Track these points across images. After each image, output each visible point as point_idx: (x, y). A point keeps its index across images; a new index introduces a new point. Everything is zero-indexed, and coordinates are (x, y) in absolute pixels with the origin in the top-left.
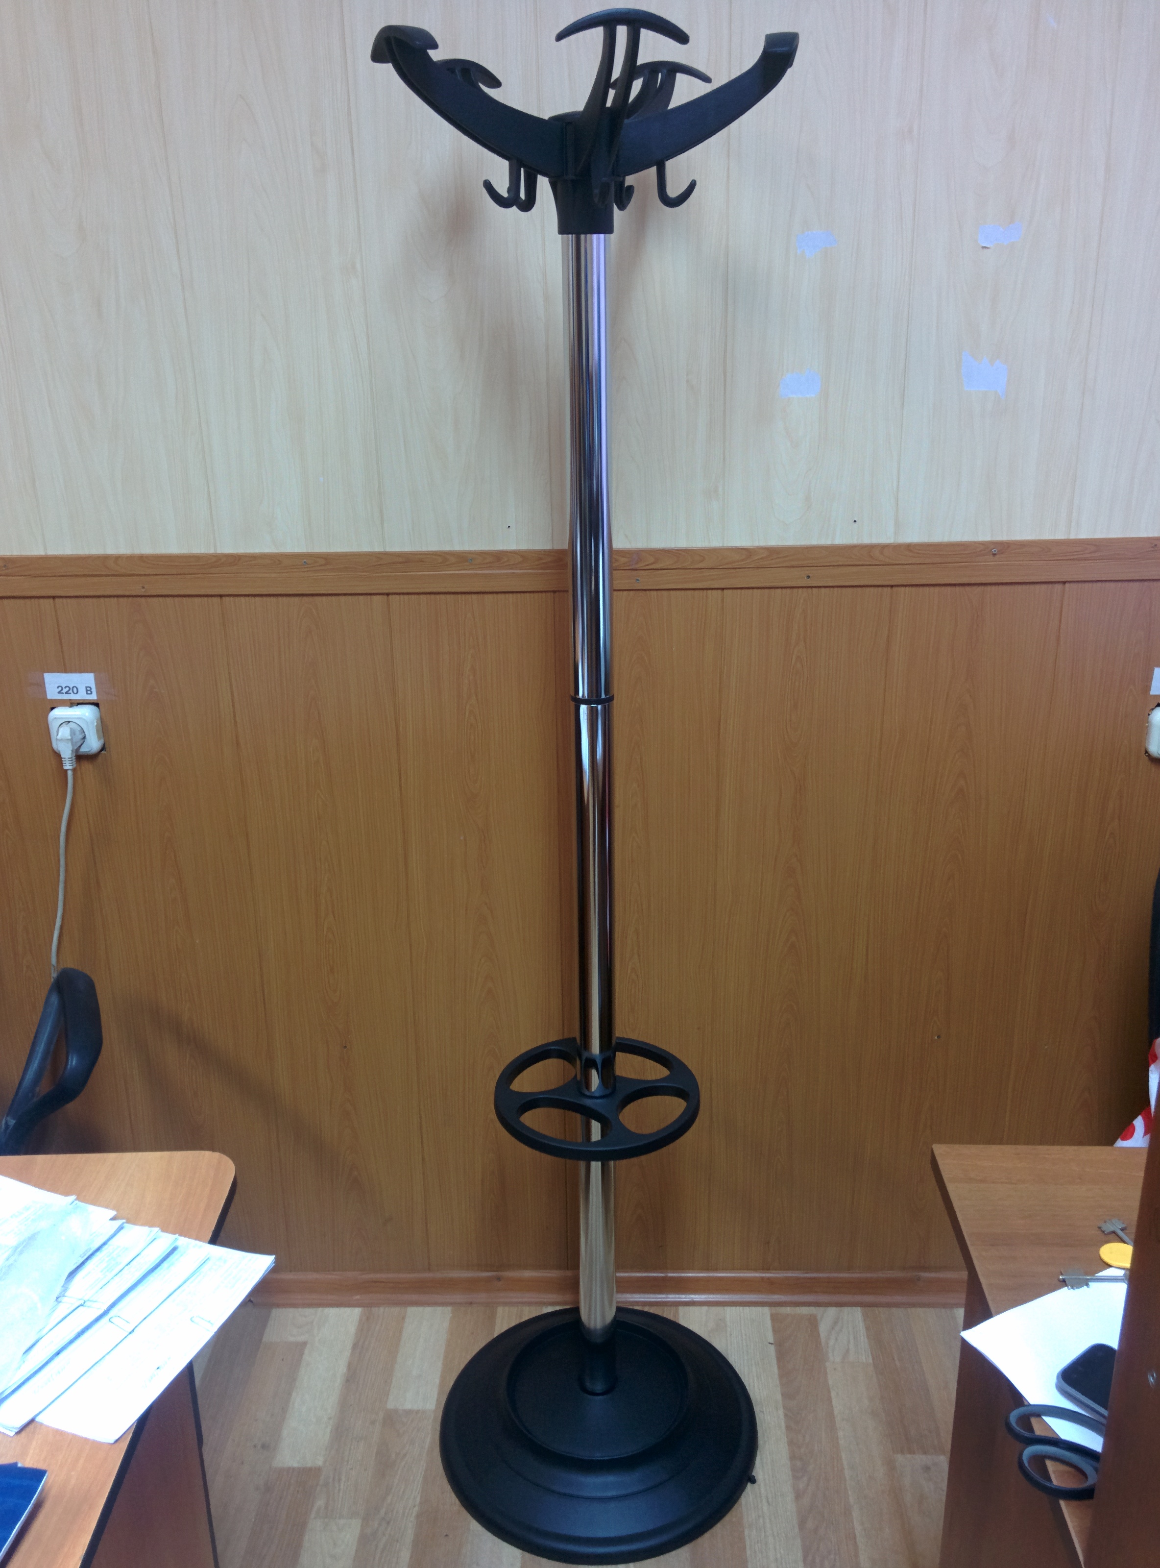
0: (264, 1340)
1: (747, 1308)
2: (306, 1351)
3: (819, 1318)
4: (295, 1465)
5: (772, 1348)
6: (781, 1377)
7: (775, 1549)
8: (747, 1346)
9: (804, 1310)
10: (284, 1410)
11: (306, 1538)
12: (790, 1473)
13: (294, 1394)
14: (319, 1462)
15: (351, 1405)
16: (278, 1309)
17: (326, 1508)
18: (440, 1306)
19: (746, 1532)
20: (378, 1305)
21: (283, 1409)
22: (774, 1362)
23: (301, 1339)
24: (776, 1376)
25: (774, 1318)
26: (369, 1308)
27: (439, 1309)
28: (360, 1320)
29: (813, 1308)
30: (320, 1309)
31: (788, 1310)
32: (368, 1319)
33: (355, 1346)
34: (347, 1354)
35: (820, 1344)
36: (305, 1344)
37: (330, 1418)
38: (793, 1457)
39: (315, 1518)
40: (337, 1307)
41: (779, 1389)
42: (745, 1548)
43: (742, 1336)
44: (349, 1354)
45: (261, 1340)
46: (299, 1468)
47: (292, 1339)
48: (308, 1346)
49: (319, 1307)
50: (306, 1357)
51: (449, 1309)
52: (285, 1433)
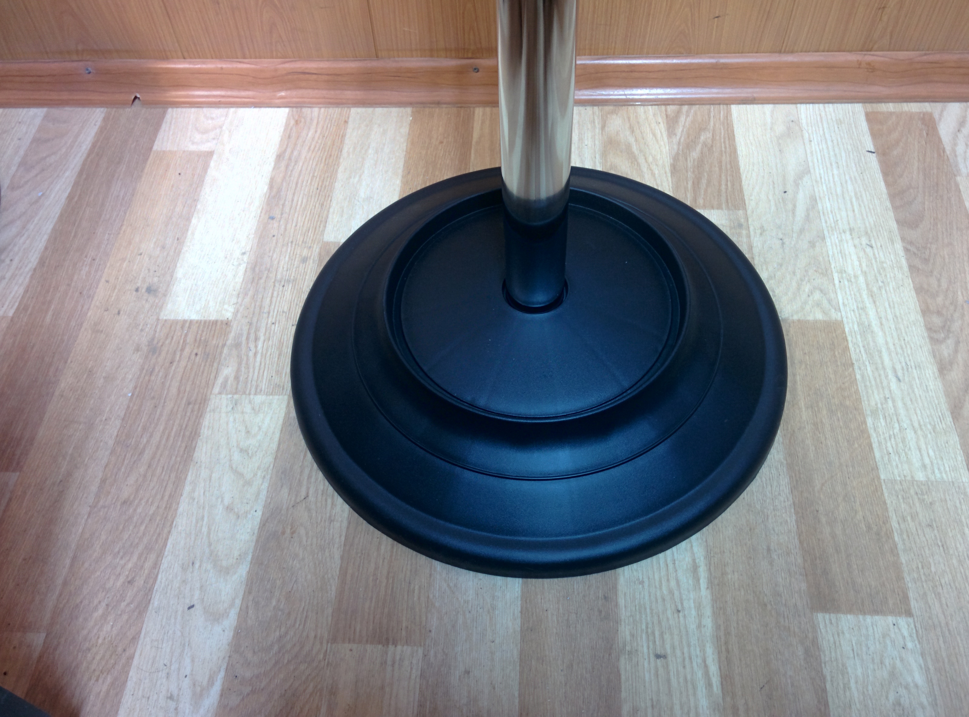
0: (155, 148)
1: (831, 105)
2: (212, 164)
3: (936, 116)
4: (194, 317)
5: (873, 158)
6: (892, 197)
7: (920, 450)
8: (835, 155)
9: (914, 107)
10: (180, 241)
11: (206, 422)
12: (926, 335)
13: (194, 221)
14: (228, 313)
15: (274, 236)
16: (175, 109)
17: (237, 378)
18: (396, 107)
19: (869, 421)
20: (311, 105)
21: (178, 239)
22: (879, 176)
23: (205, 147)
24: (885, 196)
25: (870, 118)
26: (299, 109)
27: (394, 111)
28: (287, 125)
29: (927, 104)
30: (232, 110)
31: (890, 107)
32: (297, 122)
33: (279, 157)
34: (268, 168)
35: (944, 151)
36: (210, 154)
37: (244, 254)
38: (925, 311)
39: (220, 393)
40: (255, 107)
41: (891, 214)
42: (870, 445)
43: (826, 142)
44: (271, 169)
45: (151, 148)
46: (199, 322)
47: (192, 148)
48: (215, 157)
49: (232, 107)
50: (212, 172)
51: (409, 110)
52: (180, 273)
